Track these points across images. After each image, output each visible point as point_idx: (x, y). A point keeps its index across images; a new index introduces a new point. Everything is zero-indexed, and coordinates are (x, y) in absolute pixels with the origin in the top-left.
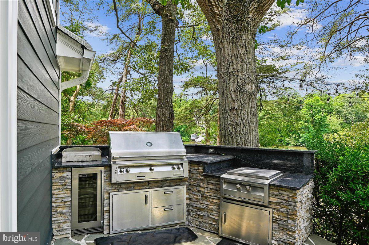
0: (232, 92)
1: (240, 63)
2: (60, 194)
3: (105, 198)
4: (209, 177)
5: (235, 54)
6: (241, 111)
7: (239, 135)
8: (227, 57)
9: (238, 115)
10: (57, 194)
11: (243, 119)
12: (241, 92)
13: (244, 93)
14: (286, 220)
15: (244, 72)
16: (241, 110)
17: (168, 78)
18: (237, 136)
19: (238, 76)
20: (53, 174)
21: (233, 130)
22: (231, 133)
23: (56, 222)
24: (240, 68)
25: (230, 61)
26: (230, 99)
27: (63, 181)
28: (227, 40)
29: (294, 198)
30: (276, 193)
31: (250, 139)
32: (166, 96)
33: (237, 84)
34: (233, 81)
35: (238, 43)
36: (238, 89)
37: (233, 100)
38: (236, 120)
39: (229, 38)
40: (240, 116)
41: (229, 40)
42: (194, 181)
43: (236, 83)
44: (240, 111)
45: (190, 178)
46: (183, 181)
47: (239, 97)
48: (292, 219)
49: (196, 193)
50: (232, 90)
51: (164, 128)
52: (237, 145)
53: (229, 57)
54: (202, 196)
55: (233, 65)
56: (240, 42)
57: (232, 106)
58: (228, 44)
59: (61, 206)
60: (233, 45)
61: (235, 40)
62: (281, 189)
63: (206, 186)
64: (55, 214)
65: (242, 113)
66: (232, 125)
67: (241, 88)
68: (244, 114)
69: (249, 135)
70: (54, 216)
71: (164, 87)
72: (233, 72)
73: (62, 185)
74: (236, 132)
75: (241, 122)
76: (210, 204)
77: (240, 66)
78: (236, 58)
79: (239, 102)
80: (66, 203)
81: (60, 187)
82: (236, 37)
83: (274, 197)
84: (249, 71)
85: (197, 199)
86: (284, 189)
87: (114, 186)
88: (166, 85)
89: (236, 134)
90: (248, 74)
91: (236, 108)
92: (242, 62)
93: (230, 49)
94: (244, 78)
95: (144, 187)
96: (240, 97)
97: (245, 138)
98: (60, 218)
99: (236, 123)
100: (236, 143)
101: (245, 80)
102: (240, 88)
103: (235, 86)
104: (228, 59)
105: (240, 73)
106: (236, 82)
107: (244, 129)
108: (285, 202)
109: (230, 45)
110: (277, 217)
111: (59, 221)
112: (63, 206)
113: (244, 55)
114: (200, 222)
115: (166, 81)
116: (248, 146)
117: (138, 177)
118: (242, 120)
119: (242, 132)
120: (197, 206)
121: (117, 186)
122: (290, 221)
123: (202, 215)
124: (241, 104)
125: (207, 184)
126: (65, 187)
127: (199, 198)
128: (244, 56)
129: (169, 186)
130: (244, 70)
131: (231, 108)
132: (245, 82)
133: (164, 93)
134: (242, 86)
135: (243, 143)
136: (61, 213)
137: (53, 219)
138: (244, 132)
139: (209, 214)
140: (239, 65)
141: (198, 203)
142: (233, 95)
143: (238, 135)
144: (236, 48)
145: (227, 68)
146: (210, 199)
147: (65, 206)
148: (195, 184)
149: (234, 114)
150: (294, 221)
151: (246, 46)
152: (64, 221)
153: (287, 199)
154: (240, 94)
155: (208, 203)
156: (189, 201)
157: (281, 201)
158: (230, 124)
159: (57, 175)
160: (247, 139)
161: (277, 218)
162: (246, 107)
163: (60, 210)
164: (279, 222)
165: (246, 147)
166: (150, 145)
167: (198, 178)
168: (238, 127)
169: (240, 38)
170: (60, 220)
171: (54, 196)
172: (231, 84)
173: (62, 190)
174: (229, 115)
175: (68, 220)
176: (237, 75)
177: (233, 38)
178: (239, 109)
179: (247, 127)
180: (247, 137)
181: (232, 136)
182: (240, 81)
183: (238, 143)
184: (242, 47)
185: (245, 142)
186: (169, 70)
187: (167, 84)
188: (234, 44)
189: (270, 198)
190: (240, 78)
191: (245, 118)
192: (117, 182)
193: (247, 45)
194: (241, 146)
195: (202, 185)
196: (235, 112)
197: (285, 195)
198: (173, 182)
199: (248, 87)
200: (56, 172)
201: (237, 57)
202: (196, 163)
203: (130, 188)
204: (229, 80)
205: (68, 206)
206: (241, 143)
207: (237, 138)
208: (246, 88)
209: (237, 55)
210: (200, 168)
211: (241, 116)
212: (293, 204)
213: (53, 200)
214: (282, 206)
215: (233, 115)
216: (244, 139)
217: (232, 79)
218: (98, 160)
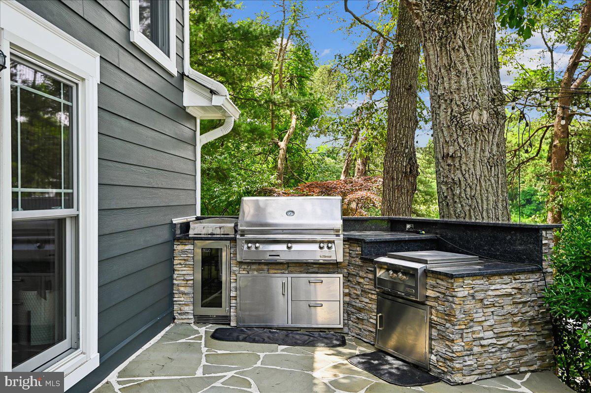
0: (444, 129)
1: (454, 78)
2: (182, 271)
3: (232, 281)
4: (368, 262)
5: (446, 63)
6: (461, 160)
7: (460, 200)
8: (434, 70)
9: (455, 166)
10: (179, 270)
11: (464, 173)
12: (458, 127)
13: (464, 128)
14: (444, 323)
15: (462, 92)
16: (461, 157)
17: (404, 102)
18: (456, 202)
19: (451, 101)
20: (175, 246)
21: (448, 192)
22: (446, 197)
23: (178, 303)
24: (454, 86)
25: (438, 76)
26: (442, 140)
27: (185, 256)
28: (432, 42)
29: (452, 290)
30: (433, 283)
31: (482, 208)
32: (401, 133)
33: (451, 114)
34: (445, 109)
35: (449, 44)
36: (453, 122)
37: (446, 141)
38: (452, 175)
39: (435, 39)
40: (459, 167)
41: (435, 42)
42: (353, 269)
43: (449, 113)
44: (457, 160)
45: (350, 263)
46: (340, 268)
47: (455, 135)
48: (449, 321)
49: (356, 287)
50: (443, 124)
51: (395, 193)
52: (456, 217)
53: (437, 70)
54: (362, 291)
55: (443, 83)
56: (453, 42)
57: (445, 151)
58: (434, 48)
59: (183, 285)
60: (441, 50)
61: (443, 40)
62: (439, 277)
63: (365, 275)
64: (177, 294)
65: (461, 163)
66: (446, 183)
67: (458, 119)
68: (467, 163)
69: (480, 201)
70: (176, 296)
71: (396, 118)
72: (444, 94)
73: (185, 260)
74: (454, 195)
75: (462, 179)
76: (370, 302)
77: (456, 82)
78: (448, 71)
79: (456, 143)
80: (189, 282)
81: (182, 262)
82: (446, 36)
83: (432, 289)
84: (473, 89)
85: (357, 295)
86: (441, 277)
87: (243, 267)
88: (401, 115)
89: (453, 199)
90: (471, 94)
91: (451, 154)
92: (458, 76)
93: (438, 57)
94: (463, 103)
95: (281, 271)
96: (457, 135)
97: (470, 206)
98: (182, 299)
99: (453, 180)
100: (455, 215)
101: (464, 106)
102: (456, 119)
103: (448, 118)
104: (436, 73)
105: (456, 95)
106: (449, 110)
107: (468, 189)
108: (443, 296)
109: (437, 50)
110: (435, 319)
111: (181, 303)
112: (185, 285)
113: (463, 64)
114: (360, 329)
115: (400, 107)
116: (476, 219)
117: (270, 256)
118: (463, 175)
119: (463, 195)
120: (357, 305)
121: (246, 267)
122: (448, 325)
123: (361, 318)
124: (460, 147)
125: (367, 272)
126: (188, 263)
127: (359, 293)
128: (461, 65)
129: (317, 273)
130: (462, 89)
131: (444, 155)
132: (464, 108)
133: (396, 128)
134: (459, 116)
135: (466, 215)
136: (183, 293)
137: (175, 299)
138: (468, 196)
139: (368, 317)
140: (453, 82)
141: (358, 301)
142: (446, 133)
143: (458, 201)
144: (447, 53)
145: (435, 88)
146: (370, 295)
147: (187, 285)
148: (354, 273)
149: (449, 165)
150: (453, 325)
151: (464, 48)
152: (186, 303)
153: (443, 291)
154: (457, 131)
155: (367, 300)
156: (348, 297)
157: (438, 294)
158: (443, 182)
159: (178, 248)
160: (473, 207)
161: (435, 321)
162: (471, 153)
163: (182, 289)
164: (438, 327)
165: (473, 221)
166: (292, 214)
167: (357, 263)
168: (456, 186)
169: (453, 37)
170: (181, 301)
171: (176, 272)
172: (442, 114)
173: (184, 266)
174: (442, 168)
175: (190, 303)
176: (451, 98)
177: (441, 38)
178: (457, 156)
179: (474, 186)
180: (475, 203)
181: (448, 203)
182: (456, 108)
183: (457, 215)
184: (458, 50)
185: (470, 213)
186: (407, 86)
187: (401, 113)
188: (443, 48)
189: (428, 290)
190: (456, 103)
191: (468, 171)
192: (244, 261)
193: (467, 46)
194: (462, 220)
195: (361, 273)
196: (449, 161)
197: (443, 285)
198: (323, 267)
199: (472, 117)
200: (179, 245)
201: (450, 69)
202: (354, 242)
203: (263, 270)
204: (439, 108)
205: (190, 285)
206: (462, 215)
207: (456, 205)
208: (467, 119)
209: (450, 66)
210: (358, 248)
211: (461, 167)
212: (451, 299)
213: (175, 276)
214: (440, 302)
215: (448, 167)
216: (468, 208)
217: (443, 106)
218: (230, 233)
